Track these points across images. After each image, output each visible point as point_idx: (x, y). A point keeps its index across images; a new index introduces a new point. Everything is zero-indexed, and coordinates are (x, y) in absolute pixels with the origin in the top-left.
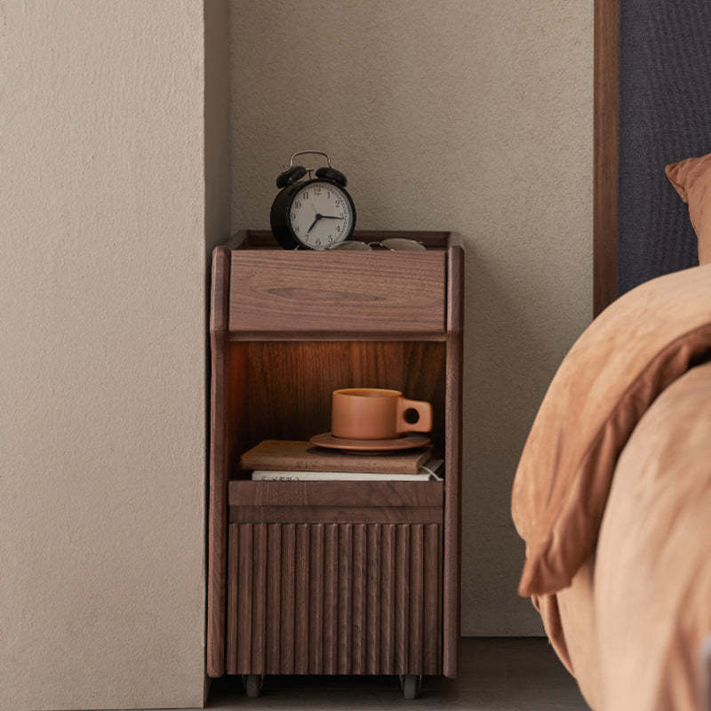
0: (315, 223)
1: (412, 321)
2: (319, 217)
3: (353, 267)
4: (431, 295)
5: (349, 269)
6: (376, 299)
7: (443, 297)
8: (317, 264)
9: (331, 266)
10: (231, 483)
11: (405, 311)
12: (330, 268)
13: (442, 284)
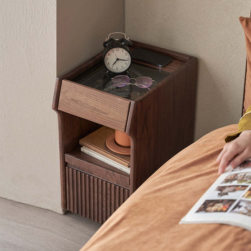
0: (116, 61)
1: (114, 126)
2: (118, 59)
3: (99, 99)
4: (122, 117)
5: (97, 99)
6: (104, 113)
7: (126, 119)
8: (87, 94)
9: (92, 96)
10: (65, 154)
11: (113, 121)
12: (91, 97)
13: (126, 115)
